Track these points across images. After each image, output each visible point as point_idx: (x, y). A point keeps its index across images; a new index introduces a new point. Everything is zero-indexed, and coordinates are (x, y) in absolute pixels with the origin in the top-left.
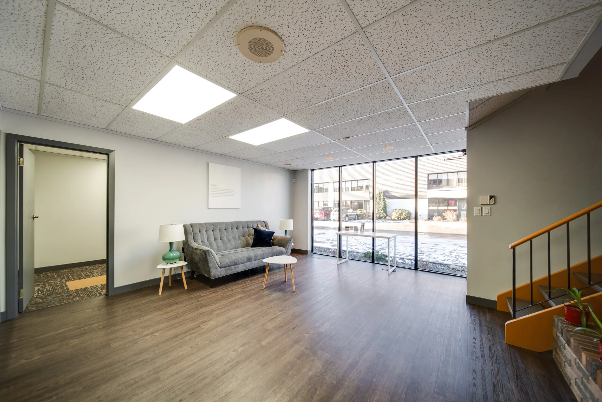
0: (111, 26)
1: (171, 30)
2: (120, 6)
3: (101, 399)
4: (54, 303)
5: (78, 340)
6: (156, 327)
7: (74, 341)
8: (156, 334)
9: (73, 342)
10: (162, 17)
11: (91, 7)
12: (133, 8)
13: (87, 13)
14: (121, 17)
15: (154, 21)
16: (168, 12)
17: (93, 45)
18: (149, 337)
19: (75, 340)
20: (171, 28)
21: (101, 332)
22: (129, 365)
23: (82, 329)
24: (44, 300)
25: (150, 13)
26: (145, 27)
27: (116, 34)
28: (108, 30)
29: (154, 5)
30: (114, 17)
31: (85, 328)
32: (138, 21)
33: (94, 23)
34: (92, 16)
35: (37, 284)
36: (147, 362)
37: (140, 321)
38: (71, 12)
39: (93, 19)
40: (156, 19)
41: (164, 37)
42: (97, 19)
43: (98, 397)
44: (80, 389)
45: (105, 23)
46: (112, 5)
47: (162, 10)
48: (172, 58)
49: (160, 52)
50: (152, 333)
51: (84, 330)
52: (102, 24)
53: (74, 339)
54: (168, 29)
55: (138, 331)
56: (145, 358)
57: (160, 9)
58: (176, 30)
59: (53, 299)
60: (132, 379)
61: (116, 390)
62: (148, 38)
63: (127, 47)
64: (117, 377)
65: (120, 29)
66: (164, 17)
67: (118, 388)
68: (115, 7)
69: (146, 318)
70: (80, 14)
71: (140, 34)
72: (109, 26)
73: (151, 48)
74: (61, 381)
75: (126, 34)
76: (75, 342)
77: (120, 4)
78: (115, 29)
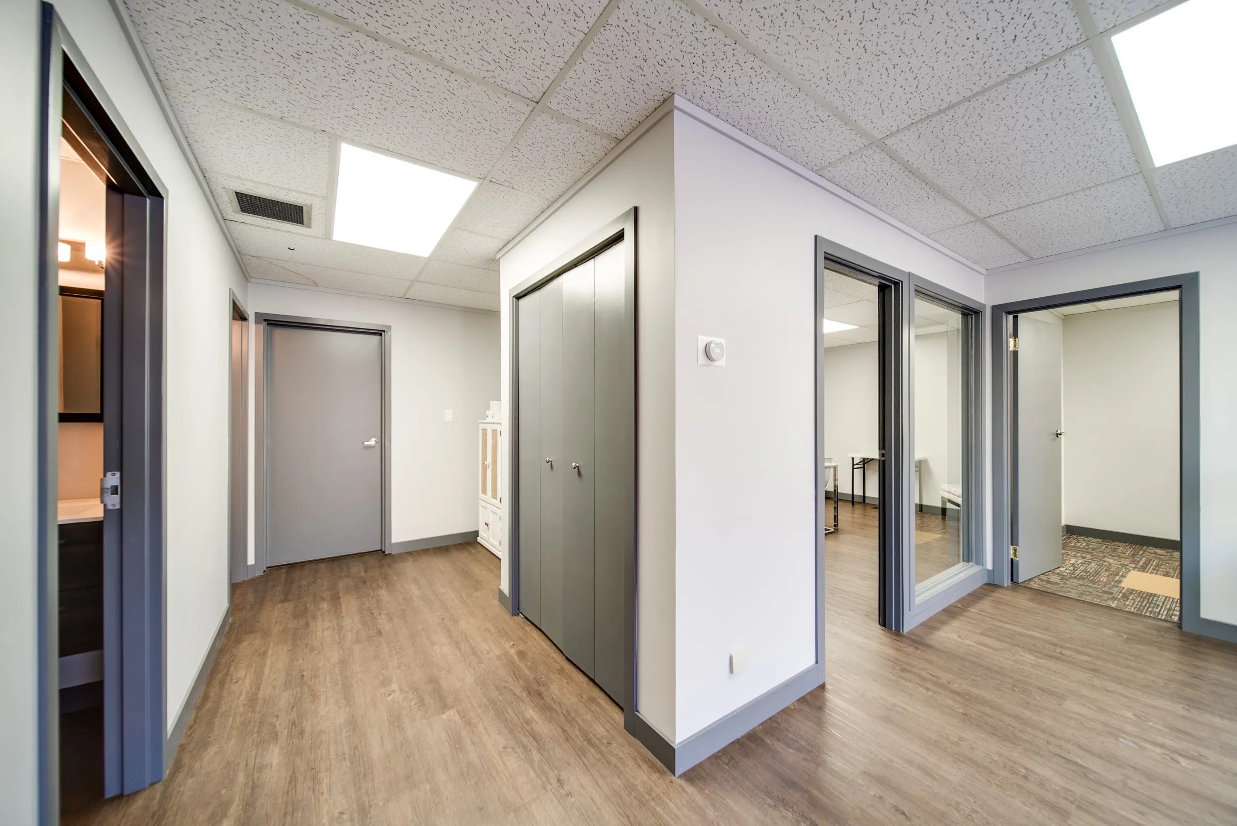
0: (944, 106)
1: (1007, 19)
2: (918, 80)
3: (961, 743)
4: (1070, 592)
5: (1034, 658)
6: (1204, 751)
7: (1027, 656)
8: (1184, 762)
9: (1024, 657)
10: (969, 28)
11: (903, 113)
12: (929, 65)
13: (909, 121)
14: (936, 87)
15: (969, 43)
16: (965, 13)
17: (960, 142)
18: (1158, 750)
19: (1031, 657)
20: (1002, 18)
21: (1081, 673)
22: (1050, 748)
23: (1058, 650)
24: (1061, 582)
25: (950, 44)
26: (973, 62)
27: (961, 106)
28: (947, 112)
29: (939, 32)
30: (931, 96)
31: (1064, 651)
32: (955, 68)
33: (928, 121)
34: (917, 118)
35: (1083, 555)
36: (1087, 776)
37: (1185, 713)
38: (900, 136)
39: (921, 119)
40: (968, 39)
41: (1016, 37)
42: (924, 116)
43: (961, 737)
44: (958, 710)
45: (935, 110)
46: (913, 89)
47: (955, 22)
48: (1084, 38)
49: (1045, 58)
50: (1174, 751)
51: (1061, 653)
52: (934, 115)
53: (1031, 654)
54: (1000, 25)
55: (1150, 724)
56: (1093, 769)
57: (952, 24)
58: (1014, 9)
59: (1076, 586)
60: (1026, 769)
61: (989, 754)
62: (1000, 65)
63: (995, 103)
64: (1012, 743)
65: (955, 99)
66: (970, 23)
67: (994, 756)
68: (917, 88)
69: (1207, 718)
70: (907, 128)
71: (982, 74)
72: (941, 108)
73: (1025, 68)
74: (955, 685)
75: (969, 93)
76: (1028, 658)
77: (915, 79)
78: (951, 104)
